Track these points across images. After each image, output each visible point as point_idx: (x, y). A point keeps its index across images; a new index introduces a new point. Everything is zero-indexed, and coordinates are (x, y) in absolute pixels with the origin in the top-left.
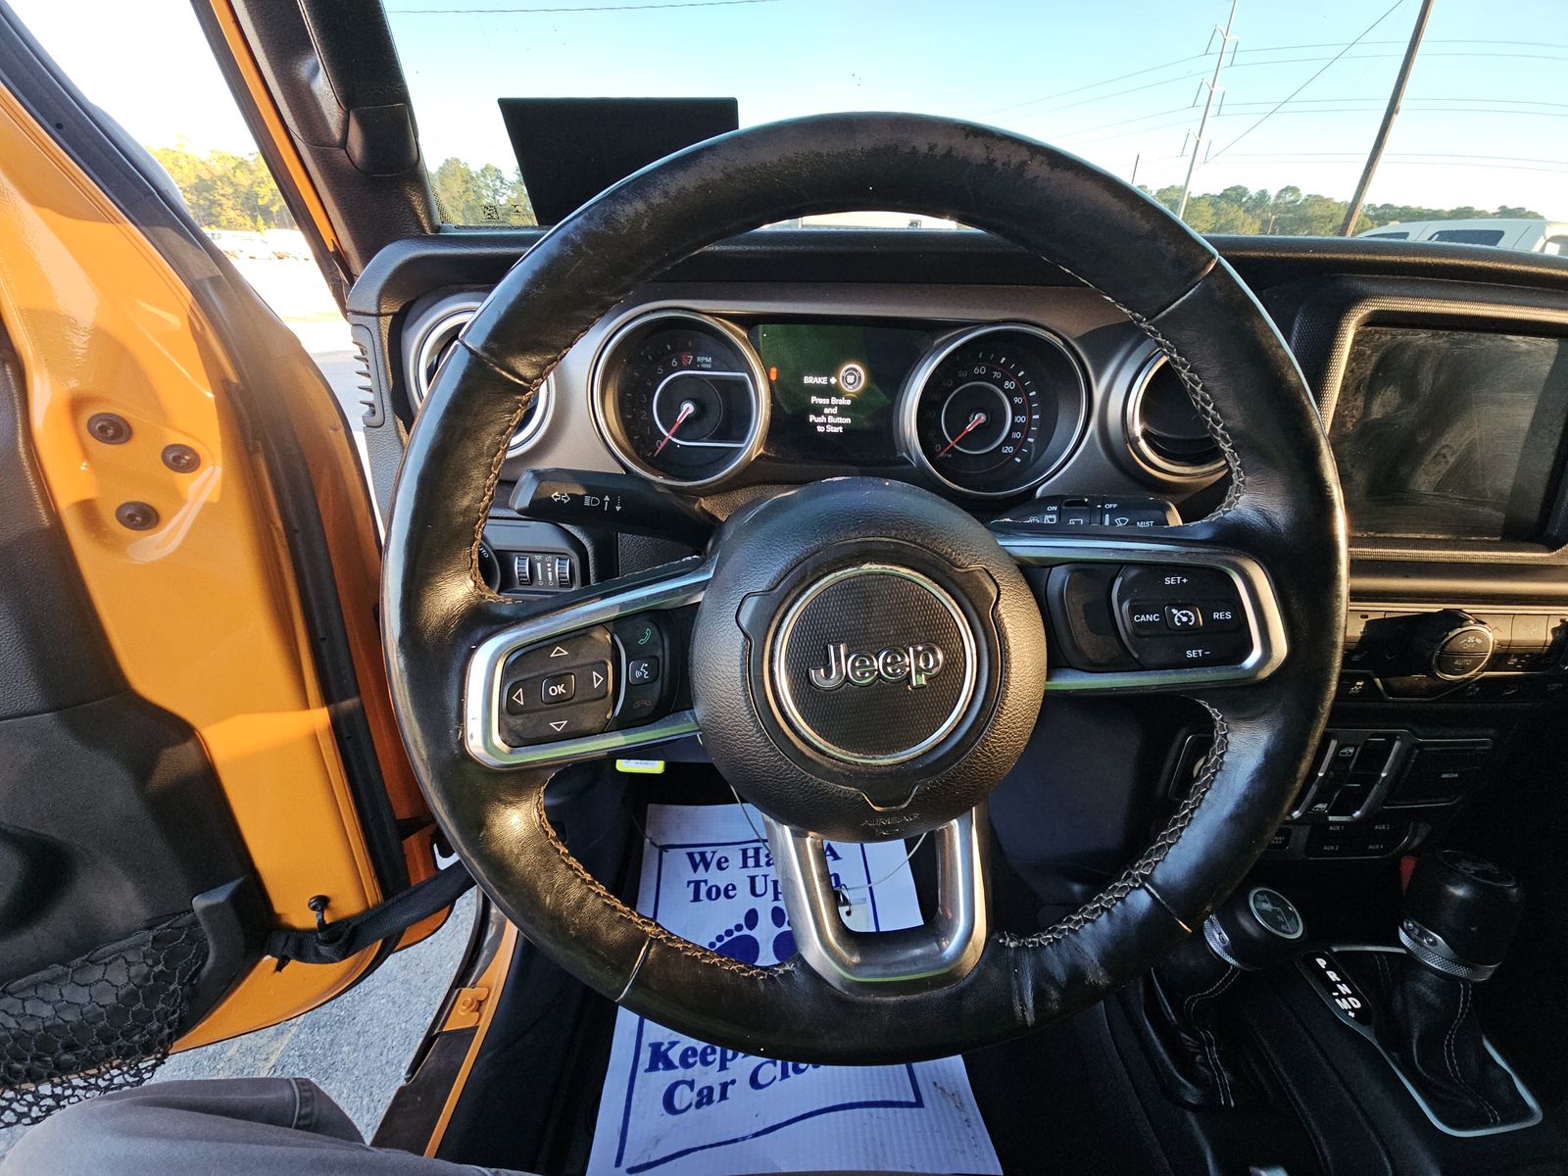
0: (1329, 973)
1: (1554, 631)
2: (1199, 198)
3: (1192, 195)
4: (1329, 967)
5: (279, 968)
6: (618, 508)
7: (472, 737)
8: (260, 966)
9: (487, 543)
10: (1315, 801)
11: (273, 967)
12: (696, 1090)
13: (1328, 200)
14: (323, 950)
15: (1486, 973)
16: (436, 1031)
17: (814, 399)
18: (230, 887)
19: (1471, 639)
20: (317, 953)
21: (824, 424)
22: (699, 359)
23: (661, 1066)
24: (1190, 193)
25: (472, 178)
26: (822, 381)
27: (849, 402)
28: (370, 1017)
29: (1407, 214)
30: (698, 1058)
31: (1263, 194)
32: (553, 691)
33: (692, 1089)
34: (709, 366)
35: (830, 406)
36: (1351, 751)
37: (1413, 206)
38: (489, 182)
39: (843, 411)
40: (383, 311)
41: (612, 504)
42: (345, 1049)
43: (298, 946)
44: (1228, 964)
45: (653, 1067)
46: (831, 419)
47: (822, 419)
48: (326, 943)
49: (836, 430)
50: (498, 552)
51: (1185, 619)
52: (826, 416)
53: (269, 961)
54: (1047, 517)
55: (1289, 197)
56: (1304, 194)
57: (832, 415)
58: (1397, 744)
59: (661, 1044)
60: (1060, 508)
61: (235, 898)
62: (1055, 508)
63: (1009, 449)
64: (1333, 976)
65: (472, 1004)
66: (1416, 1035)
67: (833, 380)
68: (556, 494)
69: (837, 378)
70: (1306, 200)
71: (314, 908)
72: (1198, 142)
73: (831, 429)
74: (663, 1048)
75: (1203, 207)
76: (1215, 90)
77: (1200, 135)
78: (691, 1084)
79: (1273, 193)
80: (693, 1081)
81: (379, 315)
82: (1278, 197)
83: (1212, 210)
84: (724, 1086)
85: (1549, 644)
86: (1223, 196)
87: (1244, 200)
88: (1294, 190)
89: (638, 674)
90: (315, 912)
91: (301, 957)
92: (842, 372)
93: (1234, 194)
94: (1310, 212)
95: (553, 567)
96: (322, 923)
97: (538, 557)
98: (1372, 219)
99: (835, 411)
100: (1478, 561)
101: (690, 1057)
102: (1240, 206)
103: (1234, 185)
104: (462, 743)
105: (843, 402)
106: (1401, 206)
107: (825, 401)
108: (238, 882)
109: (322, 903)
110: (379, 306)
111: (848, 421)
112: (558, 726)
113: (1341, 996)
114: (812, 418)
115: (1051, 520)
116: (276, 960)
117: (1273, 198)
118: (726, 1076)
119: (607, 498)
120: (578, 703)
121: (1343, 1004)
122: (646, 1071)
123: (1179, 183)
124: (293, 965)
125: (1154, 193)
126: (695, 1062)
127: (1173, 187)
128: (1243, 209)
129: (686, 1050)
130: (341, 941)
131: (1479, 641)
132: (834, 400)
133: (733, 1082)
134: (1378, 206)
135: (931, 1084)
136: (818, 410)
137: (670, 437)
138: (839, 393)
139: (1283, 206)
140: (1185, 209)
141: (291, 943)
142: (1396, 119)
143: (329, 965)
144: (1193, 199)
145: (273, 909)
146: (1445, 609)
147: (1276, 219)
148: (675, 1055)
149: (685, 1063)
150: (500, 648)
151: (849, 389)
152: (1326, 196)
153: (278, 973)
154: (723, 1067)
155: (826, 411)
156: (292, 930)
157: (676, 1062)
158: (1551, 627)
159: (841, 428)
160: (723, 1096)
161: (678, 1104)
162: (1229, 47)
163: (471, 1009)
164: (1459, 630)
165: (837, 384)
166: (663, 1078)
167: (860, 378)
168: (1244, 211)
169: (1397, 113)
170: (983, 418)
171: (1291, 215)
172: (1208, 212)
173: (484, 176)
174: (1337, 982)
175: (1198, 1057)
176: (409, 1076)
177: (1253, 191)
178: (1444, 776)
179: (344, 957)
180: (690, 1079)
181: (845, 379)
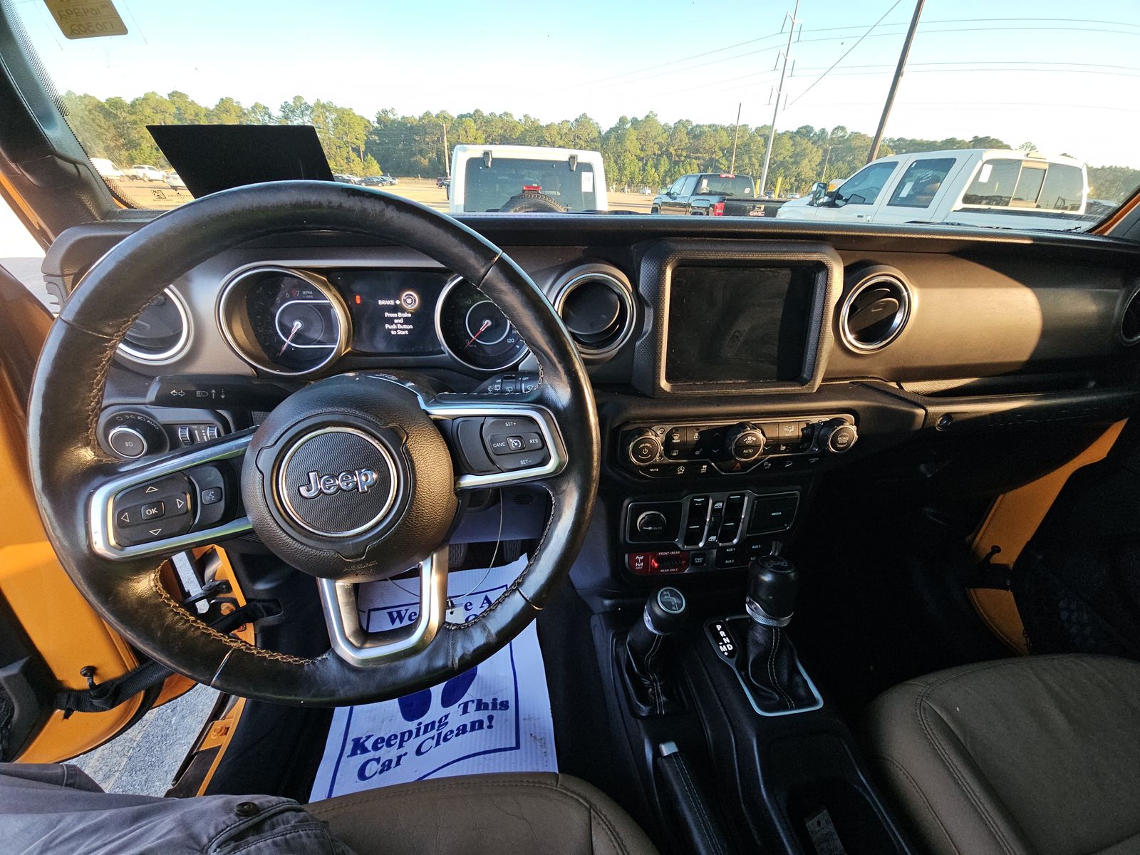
0: (721, 632)
1: (802, 430)
2: (783, 134)
3: (778, 132)
4: (721, 630)
5: (66, 716)
6: (223, 397)
7: (96, 543)
8: (53, 716)
9: (155, 420)
10: (709, 536)
11: (62, 717)
12: (381, 763)
13: (864, 135)
14: (95, 702)
15: (786, 621)
16: (195, 752)
17: (387, 314)
18: (21, 663)
19: (749, 438)
20: (92, 704)
21: (396, 330)
22: (304, 293)
23: (359, 752)
24: (776, 130)
25: (245, 114)
26: (391, 302)
27: (410, 315)
28: (175, 760)
29: (914, 144)
30: (384, 744)
31: (823, 131)
32: (149, 512)
33: (378, 762)
34: (312, 297)
35: (398, 318)
36: (721, 504)
37: (917, 139)
38: (259, 117)
39: (406, 321)
40: (67, 273)
41: (218, 394)
42: (157, 783)
43: (77, 702)
44: (656, 634)
45: (353, 753)
46: (400, 327)
47: (394, 327)
48: (96, 697)
49: (403, 333)
50: (165, 426)
51: (516, 444)
52: (396, 324)
53: (59, 713)
54: (496, 386)
55: (840, 134)
56: (849, 131)
57: (400, 324)
58: (746, 499)
59: (361, 738)
60: (502, 381)
61: (25, 671)
62: (500, 381)
63: (511, 341)
64: (723, 634)
65: (221, 730)
66: (751, 660)
67: (398, 302)
68: (174, 391)
69: (400, 300)
70: (850, 135)
71: (85, 675)
72: (779, 95)
73: (400, 333)
74: (362, 741)
75: (785, 140)
76: (788, 59)
77: (780, 91)
78: (378, 760)
79: (829, 130)
80: (380, 758)
81: (63, 276)
82: (833, 133)
83: (791, 142)
84: (399, 758)
85: (800, 437)
86: (798, 132)
87: (811, 135)
88: (842, 128)
89: (208, 498)
90: (86, 678)
91: (82, 709)
92: (403, 297)
93: (805, 131)
94: (853, 144)
95: (206, 433)
96: (92, 685)
97: (195, 427)
98: (892, 148)
99: (401, 321)
100: (761, 394)
101: (380, 743)
102: (809, 140)
103: (805, 125)
104: (90, 546)
105: (406, 315)
106: (910, 139)
107: (395, 315)
108: (25, 660)
109: (91, 671)
110: (62, 269)
111: (411, 327)
112: (155, 532)
113: (724, 644)
114: (387, 326)
115: (498, 388)
116: (63, 712)
117: (830, 134)
118: (402, 751)
119: (213, 391)
120: (167, 518)
121: (723, 649)
122: (348, 756)
123: (769, 123)
124: (76, 714)
125: (753, 130)
126: (383, 746)
127: (765, 126)
128: (811, 141)
129: (378, 739)
130: (108, 696)
131: (754, 439)
132: (400, 315)
133: (406, 754)
134: (896, 139)
135: (528, 735)
136: (391, 321)
137: (290, 343)
138: (403, 311)
139: (836, 139)
140: (774, 141)
141: (72, 699)
142: (902, 80)
143: (102, 713)
144: (779, 135)
145: (55, 678)
146: (740, 423)
147: (832, 149)
148: (369, 744)
149: (375, 747)
150: (114, 489)
151: (409, 307)
152: (863, 133)
153: (65, 720)
154: (401, 746)
155: (396, 321)
156: (71, 691)
157: (370, 748)
158: (801, 428)
159: (407, 332)
160: (398, 763)
161: (367, 774)
162: (796, 28)
163: (221, 733)
164: (742, 434)
165: (401, 304)
166: (360, 759)
167: (415, 300)
168: (812, 143)
169: (902, 76)
170: (490, 323)
171: (841, 146)
172: (788, 143)
173: (255, 113)
174: (725, 637)
175: (650, 689)
176: (174, 782)
177: (817, 129)
178: (773, 514)
179: (112, 706)
180: (377, 757)
181: (405, 301)
